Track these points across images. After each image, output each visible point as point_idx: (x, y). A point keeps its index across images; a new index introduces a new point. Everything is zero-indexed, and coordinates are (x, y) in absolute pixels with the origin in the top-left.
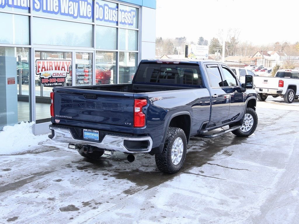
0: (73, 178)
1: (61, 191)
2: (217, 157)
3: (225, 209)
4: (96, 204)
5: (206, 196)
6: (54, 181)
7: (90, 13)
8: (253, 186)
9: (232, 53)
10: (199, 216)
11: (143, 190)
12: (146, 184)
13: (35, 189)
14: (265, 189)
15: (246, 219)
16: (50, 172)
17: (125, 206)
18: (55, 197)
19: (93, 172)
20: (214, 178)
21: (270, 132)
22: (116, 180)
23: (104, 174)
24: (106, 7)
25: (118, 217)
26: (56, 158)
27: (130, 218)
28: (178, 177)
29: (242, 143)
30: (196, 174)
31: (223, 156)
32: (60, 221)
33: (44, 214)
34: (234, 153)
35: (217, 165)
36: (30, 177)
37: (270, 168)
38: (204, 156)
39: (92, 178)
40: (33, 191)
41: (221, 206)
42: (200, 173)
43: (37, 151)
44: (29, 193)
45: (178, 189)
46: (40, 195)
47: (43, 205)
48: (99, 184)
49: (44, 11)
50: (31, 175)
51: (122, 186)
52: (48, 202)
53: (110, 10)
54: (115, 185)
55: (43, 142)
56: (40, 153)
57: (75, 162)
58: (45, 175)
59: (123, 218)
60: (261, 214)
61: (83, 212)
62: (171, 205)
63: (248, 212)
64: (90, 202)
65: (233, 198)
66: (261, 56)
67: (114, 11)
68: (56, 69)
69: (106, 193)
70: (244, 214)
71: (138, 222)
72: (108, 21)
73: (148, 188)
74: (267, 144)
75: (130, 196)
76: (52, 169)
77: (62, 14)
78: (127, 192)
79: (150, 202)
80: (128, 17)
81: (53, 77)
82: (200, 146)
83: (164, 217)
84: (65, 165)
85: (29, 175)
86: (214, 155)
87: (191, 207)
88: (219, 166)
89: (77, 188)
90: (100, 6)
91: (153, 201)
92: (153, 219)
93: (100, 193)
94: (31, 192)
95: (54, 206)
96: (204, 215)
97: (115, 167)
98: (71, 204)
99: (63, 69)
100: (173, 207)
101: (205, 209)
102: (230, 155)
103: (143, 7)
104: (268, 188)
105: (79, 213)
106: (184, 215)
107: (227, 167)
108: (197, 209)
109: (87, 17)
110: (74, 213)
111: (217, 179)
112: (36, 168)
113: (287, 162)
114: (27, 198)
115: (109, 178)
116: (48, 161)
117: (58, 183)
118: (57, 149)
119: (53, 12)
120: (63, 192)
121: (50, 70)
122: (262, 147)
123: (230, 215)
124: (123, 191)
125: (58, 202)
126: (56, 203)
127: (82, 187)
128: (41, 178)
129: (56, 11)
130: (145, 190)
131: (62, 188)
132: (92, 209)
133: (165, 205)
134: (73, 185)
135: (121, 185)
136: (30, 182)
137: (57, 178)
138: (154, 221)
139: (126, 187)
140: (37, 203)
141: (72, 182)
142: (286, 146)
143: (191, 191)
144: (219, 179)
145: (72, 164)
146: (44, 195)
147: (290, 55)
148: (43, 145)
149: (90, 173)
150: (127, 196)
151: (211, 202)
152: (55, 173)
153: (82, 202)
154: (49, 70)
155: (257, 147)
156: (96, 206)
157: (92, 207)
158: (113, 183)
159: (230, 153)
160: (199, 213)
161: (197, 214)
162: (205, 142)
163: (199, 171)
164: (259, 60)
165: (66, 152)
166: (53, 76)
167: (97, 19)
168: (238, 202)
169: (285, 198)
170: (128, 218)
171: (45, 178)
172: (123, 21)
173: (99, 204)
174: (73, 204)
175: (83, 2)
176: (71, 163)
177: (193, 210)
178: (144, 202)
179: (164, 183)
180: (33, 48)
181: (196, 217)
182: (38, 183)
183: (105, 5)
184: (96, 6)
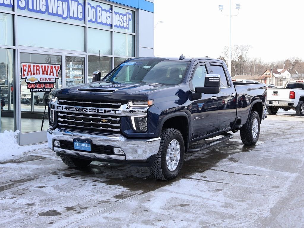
0: (58, 184)
1: (42, 197)
2: (222, 163)
3: (230, 211)
4: (82, 208)
5: (208, 199)
6: (35, 187)
7: (82, 14)
8: (263, 190)
9: (240, 72)
10: (199, 219)
11: (137, 194)
12: (140, 189)
13: (13, 195)
14: (276, 192)
15: (253, 221)
16: (32, 180)
17: (114, 210)
18: (35, 202)
19: (81, 179)
20: (218, 182)
21: (281, 140)
22: (106, 186)
23: (94, 180)
24: (99, 9)
25: (106, 221)
26: (41, 166)
27: (120, 222)
28: (177, 182)
29: (250, 151)
30: (198, 179)
31: (229, 163)
32: (38, 225)
33: (20, 219)
34: (241, 159)
35: (221, 170)
36: (9, 184)
37: (282, 173)
38: (208, 163)
39: (80, 184)
40: (11, 197)
41: (226, 208)
42: (203, 179)
43: (21, 160)
44: (6, 199)
45: (177, 193)
46: (18, 200)
47: (20, 211)
48: (87, 189)
49: (29, 10)
50: (11, 182)
51: (112, 192)
52: (26, 207)
53: (103, 12)
54: (105, 190)
55: (29, 152)
56: (24, 162)
57: (61, 170)
58: (26, 182)
59: (111, 222)
60: (271, 216)
61: (65, 217)
62: (168, 209)
63: (256, 214)
64: (74, 207)
65: (239, 201)
66: (271, 75)
67: (108, 13)
68: (43, 74)
69: (94, 198)
70: (251, 216)
71: (128, 226)
72: (101, 23)
73: (143, 193)
74: (277, 151)
75: (121, 201)
76: (35, 176)
77: (50, 14)
78: (118, 197)
79: (143, 206)
80: (123, 20)
81: (40, 82)
82: (203, 154)
83: (159, 220)
84: (50, 173)
85: (8, 182)
86: (219, 161)
87: (191, 211)
88: (224, 171)
89: (62, 194)
90: (92, 7)
91: (147, 205)
92: (146, 222)
93: (87, 198)
94: (8, 198)
95: (33, 211)
96: (205, 218)
97: (107, 174)
98: (52, 209)
99: (52, 74)
100: (170, 211)
101: (206, 212)
102: (237, 161)
103: (139, 10)
104: (279, 192)
105: (61, 217)
106: (181, 218)
107: (233, 173)
108: (197, 212)
109: (77, 18)
110: (56, 217)
111: (221, 184)
112: (17, 176)
113: (300, 167)
114: (2, 204)
115: (99, 184)
116: (32, 169)
117: (40, 189)
118: (42, 159)
119: (40, 12)
120: (44, 197)
121: (37, 74)
122: (273, 154)
123: (235, 217)
124: (113, 196)
125: (38, 208)
126: (35, 208)
127: (67, 193)
128: (22, 185)
129: (43, 10)
130: (138, 195)
131: (44, 194)
132: (76, 214)
133: (161, 209)
134: (57, 191)
135: (111, 190)
136: (8, 189)
137: (40, 185)
138: (147, 224)
139: (117, 192)
140: (14, 208)
141: (56, 188)
142: (299, 153)
143: (191, 195)
144: (223, 184)
145: (59, 171)
146: (23, 201)
147: (302, 73)
148: (29, 154)
149: (77, 179)
150: (118, 200)
151: (213, 205)
152: (38, 180)
153: (65, 207)
154: (35, 74)
155: (267, 153)
156: (81, 211)
157: (77, 212)
158: (102, 189)
159: (237, 159)
160: (199, 216)
161: (197, 217)
162: (209, 150)
163: (202, 176)
164: (269, 78)
165: (53, 161)
166: (41, 80)
167: (89, 21)
168: (244, 205)
169: (299, 200)
170: (117, 222)
171: (26, 184)
172: (118, 25)
173: (84, 209)
174: (55, 209)
175: (73, 2)
176: (57, 171)
177: (193, 213)
178: (136, 206)
179: (161, 188)
180: (18, 49)
181: (197, 220)
182: (18, 189)
183: (98, 6)
184: (88, 6)
